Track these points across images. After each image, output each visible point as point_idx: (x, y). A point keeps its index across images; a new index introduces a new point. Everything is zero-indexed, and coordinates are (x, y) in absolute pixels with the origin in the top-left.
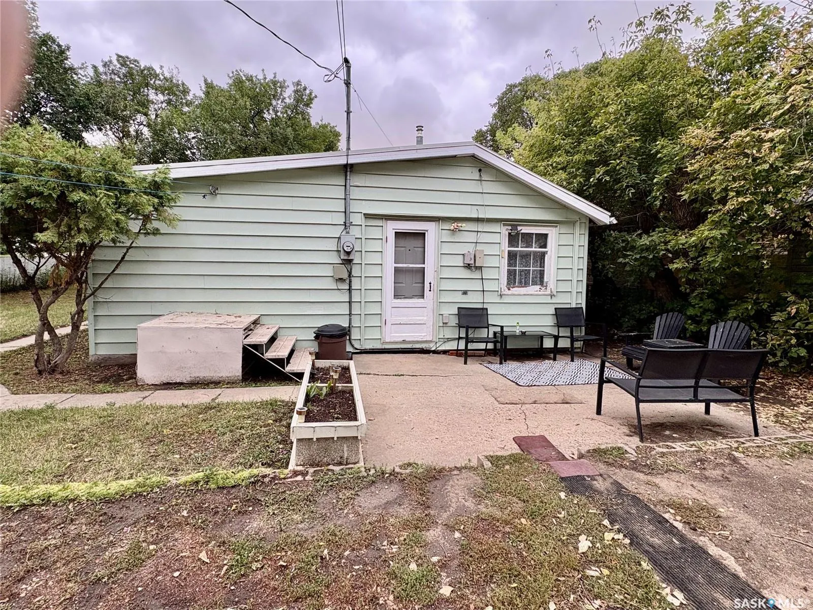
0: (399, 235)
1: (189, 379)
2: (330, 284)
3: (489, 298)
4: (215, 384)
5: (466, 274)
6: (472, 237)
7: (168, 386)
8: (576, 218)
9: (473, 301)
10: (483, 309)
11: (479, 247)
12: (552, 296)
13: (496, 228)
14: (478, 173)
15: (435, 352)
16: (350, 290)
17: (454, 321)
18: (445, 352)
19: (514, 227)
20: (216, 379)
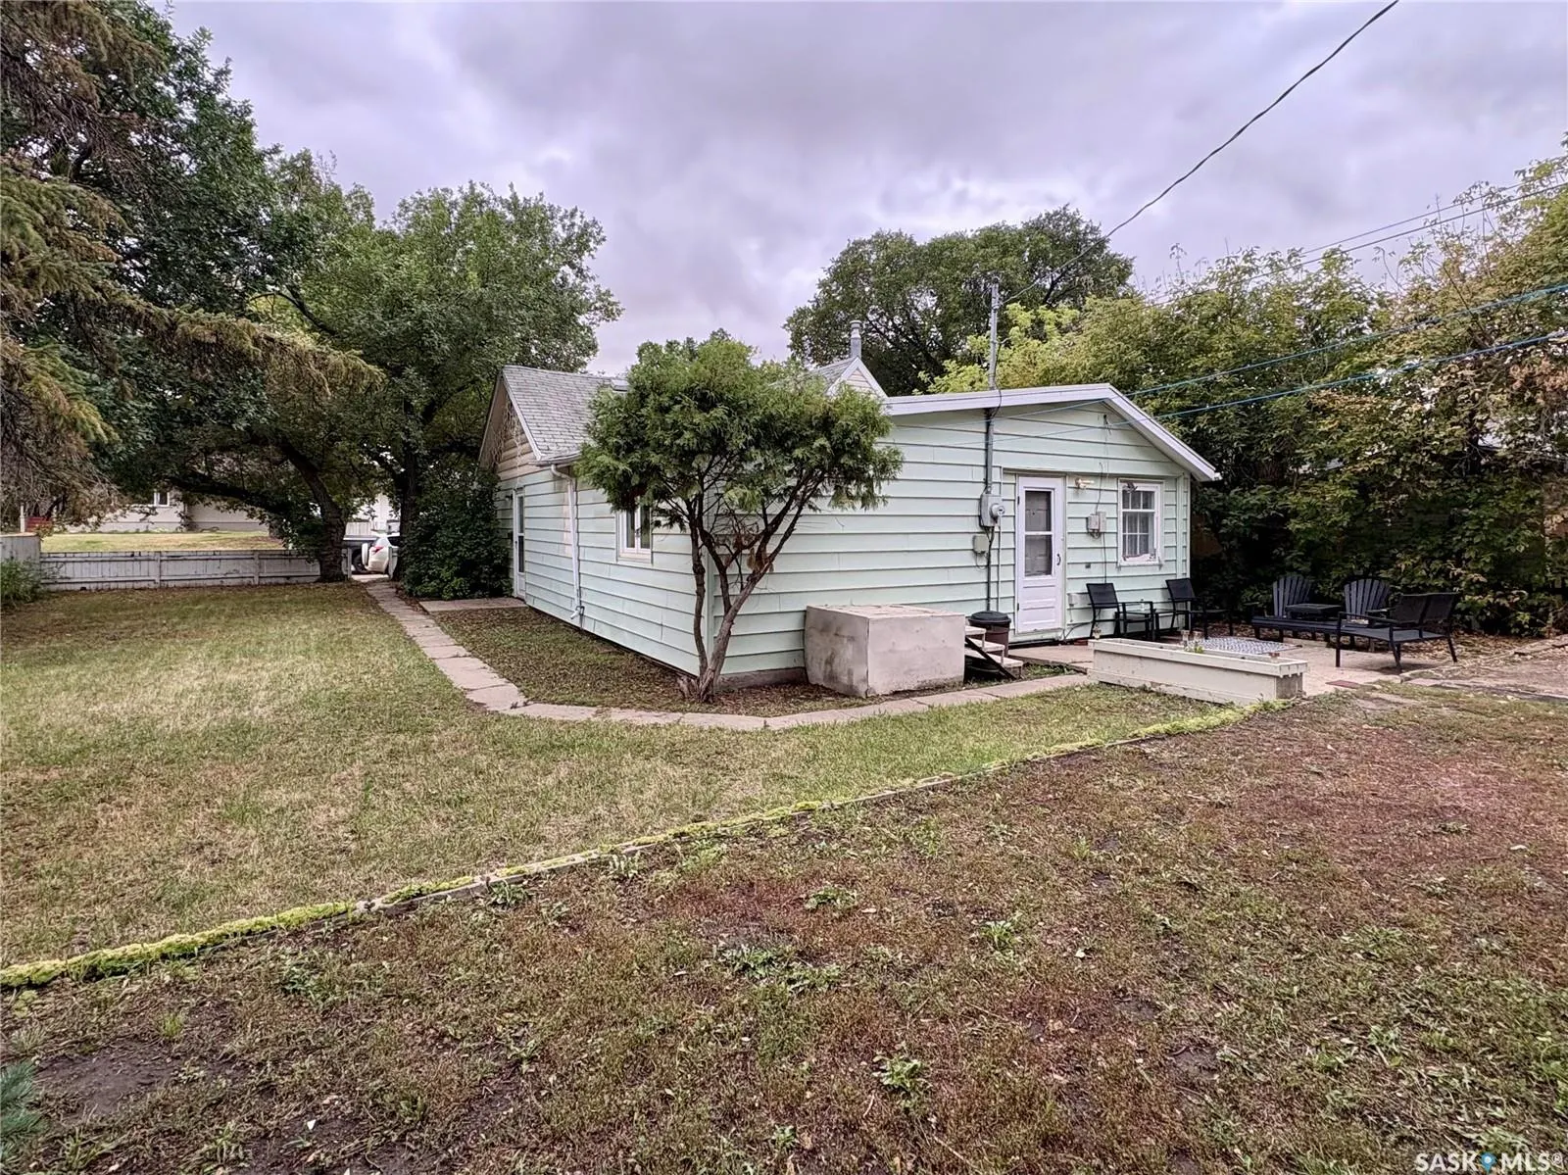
0: (1029, 494)
1: (916, 685)
2: (968, 559)
3: (1112, 572)
4: (939, 688)
5: (1088, 542)
6: (1093, 497)
7: (897, 694)
8: (1179, 472)
9: (1096, 575)
10: (1105, 585)
11: (1100, 508)
12: (1160, 566)
13: (1112, 485)
14: (1102, 420)
15: (1064, 643)
16: (988, 566)
17: (1079, 603)
18: (1072, 642)
19: (1130, 485)
20: (941, 682)
